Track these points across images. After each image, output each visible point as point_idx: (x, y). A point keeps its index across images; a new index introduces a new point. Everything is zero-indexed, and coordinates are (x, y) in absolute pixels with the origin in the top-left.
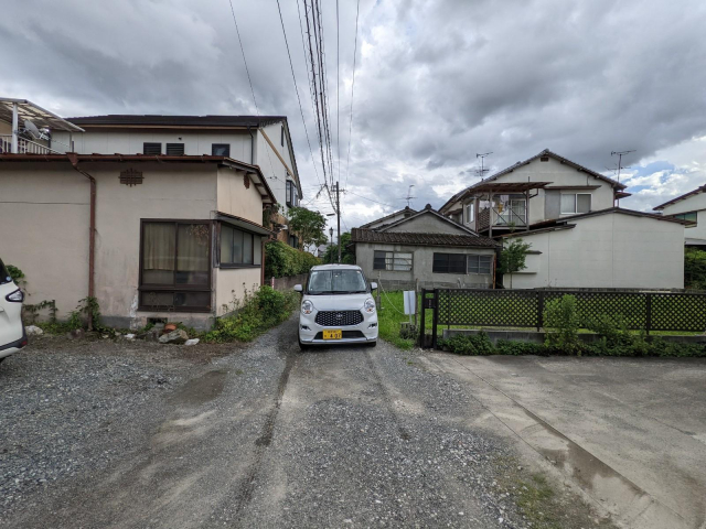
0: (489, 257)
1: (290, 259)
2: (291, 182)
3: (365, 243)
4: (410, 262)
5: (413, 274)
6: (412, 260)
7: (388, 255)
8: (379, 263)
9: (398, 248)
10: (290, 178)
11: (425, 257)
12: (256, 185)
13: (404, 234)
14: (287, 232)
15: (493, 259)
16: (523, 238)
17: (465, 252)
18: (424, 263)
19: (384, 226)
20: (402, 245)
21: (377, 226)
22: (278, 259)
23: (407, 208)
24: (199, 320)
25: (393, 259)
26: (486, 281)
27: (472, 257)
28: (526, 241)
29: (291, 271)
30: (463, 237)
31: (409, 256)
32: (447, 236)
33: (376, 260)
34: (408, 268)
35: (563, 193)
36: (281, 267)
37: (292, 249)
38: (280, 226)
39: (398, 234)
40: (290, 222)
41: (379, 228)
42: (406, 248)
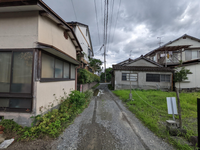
0: (169, 75)
1: (89, 76)
2: (90, 49)
3: (118, 70)
4: (137, 77)
5: (138, 82)
6: (138, 76)
7: (128, 75)
8: (124, 78)
9: (132, 72)
10: (89, 48)
11: (143, 75)
12: (72, 40)
13: (133, 67)
14: (88, 67)
15: (171, 76)
16: (185, 67)
17: (159, 73)
18: (142, 78)
19: (125, 64)
20: (133, 71)
21: (122, 64)
22: (84, 76)
23: (130, 59)
24: (25, 118)
25: (130, 76)
26: (169, 85)
27: (162, 75)
28: (187, 68)
29: (90, 81)
30: (157, 67)
31: (136, 75)
32: (150, 67)
33: (123, 76)
34: (136, 80)
35: (192, 50)
36: (85, 80)
37: (90, 73)
38: (86, 64)
39: (131, 67)
40: (90, 63)
41: (123, 64)
42: (135, 72)
